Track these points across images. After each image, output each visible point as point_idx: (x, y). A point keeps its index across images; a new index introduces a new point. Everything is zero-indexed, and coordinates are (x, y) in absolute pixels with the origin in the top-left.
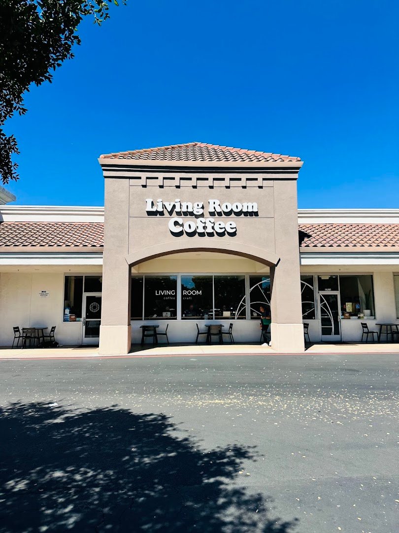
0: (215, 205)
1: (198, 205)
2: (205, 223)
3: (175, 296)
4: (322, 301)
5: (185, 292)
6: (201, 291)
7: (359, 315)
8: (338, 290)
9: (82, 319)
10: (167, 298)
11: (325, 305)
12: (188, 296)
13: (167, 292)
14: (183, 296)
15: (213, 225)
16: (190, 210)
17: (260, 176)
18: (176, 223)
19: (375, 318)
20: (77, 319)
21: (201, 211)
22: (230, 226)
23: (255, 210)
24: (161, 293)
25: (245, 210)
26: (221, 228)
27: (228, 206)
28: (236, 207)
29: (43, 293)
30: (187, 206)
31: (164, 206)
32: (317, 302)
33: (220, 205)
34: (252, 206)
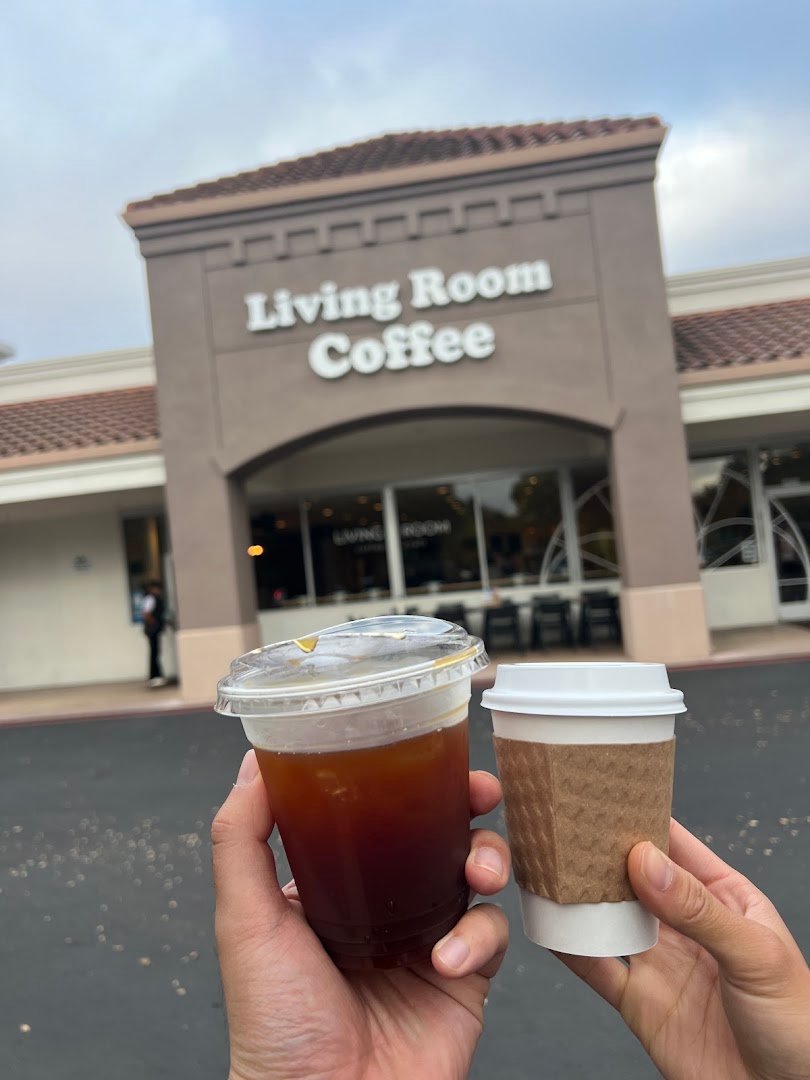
0: (429, 288)
1: (385, 294)
2: (406, 340)
3: (382, 542)
4: (775, 513)
6: (446, 523)
10: (363, 550)
11: (784, 526)
12: (415, 538)
14: (403, 539)
15: (428, 343)
16: (364, 310)
17: (547, 187)
18: (333, 353)
21: (394, 310)
22: (477, 339)
23: (544, 282)
24: (350, 537)
25: (514, 289)
26: (452, 349)
27: (465, 286)
28: (491, 282)
29: (81, 563)
30: (356, 301)
31: (296, 312)
32: (761, 517)
33: (445, 284)
34: (532, 276)
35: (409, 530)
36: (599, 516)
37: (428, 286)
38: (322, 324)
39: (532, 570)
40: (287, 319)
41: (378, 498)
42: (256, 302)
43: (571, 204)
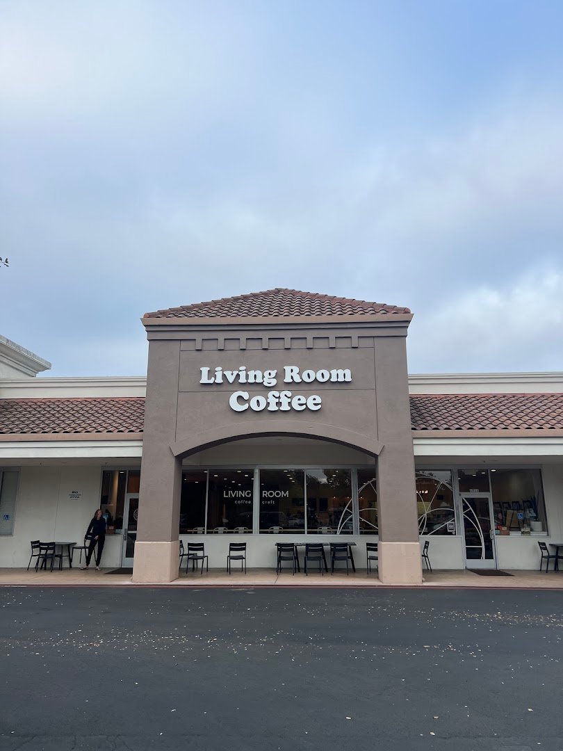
0: (292, 374)
1: (270, 374)
2: (279, 398)
3: (251, 499)
4: (465, 507)
5: (265, 493)
6: (287, 492)
7: (522, 530)
8: (489, 491)
9: (123, 531)
10: (239, 502)
11: (469, 514)
12: (269, 499)
13: (240, 494)
14: (262, 499)
15: (289, 400)
16: (259, 380)
17: (355, 334)
18: (240, 398)
19: (548, 535)
20: (117, 531)
21: (274, 382)
22: (313, 401)
23: (348, 379)
24: (232, 494)
25: (334, 379)
26: (300, 405)
27: (311, 375)
28: (322, 375)
29: (75, 495)
30: (255, 375)
31: (224, 376)
32: (458, 508)
33: (300, 374)
34: (344, 374)
35: (266, 494)
36: (370, 497)
37: (292, 373)
38: (237, 384)
39: (333, 526)
40: (219, 380)
41: (251, 474)
42: (205, 370)
43: (364, 342)
